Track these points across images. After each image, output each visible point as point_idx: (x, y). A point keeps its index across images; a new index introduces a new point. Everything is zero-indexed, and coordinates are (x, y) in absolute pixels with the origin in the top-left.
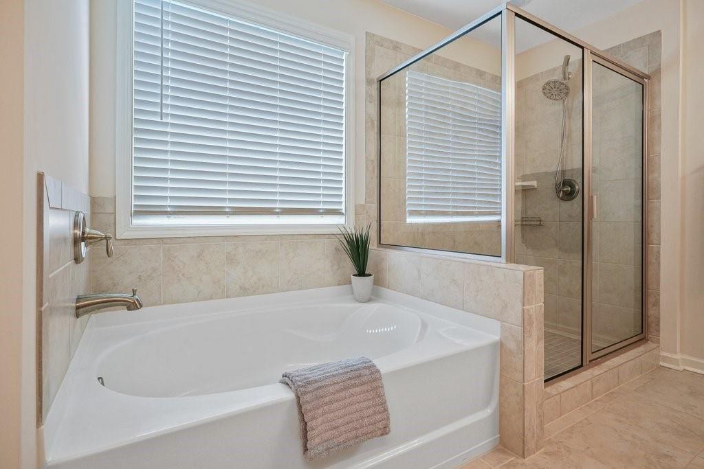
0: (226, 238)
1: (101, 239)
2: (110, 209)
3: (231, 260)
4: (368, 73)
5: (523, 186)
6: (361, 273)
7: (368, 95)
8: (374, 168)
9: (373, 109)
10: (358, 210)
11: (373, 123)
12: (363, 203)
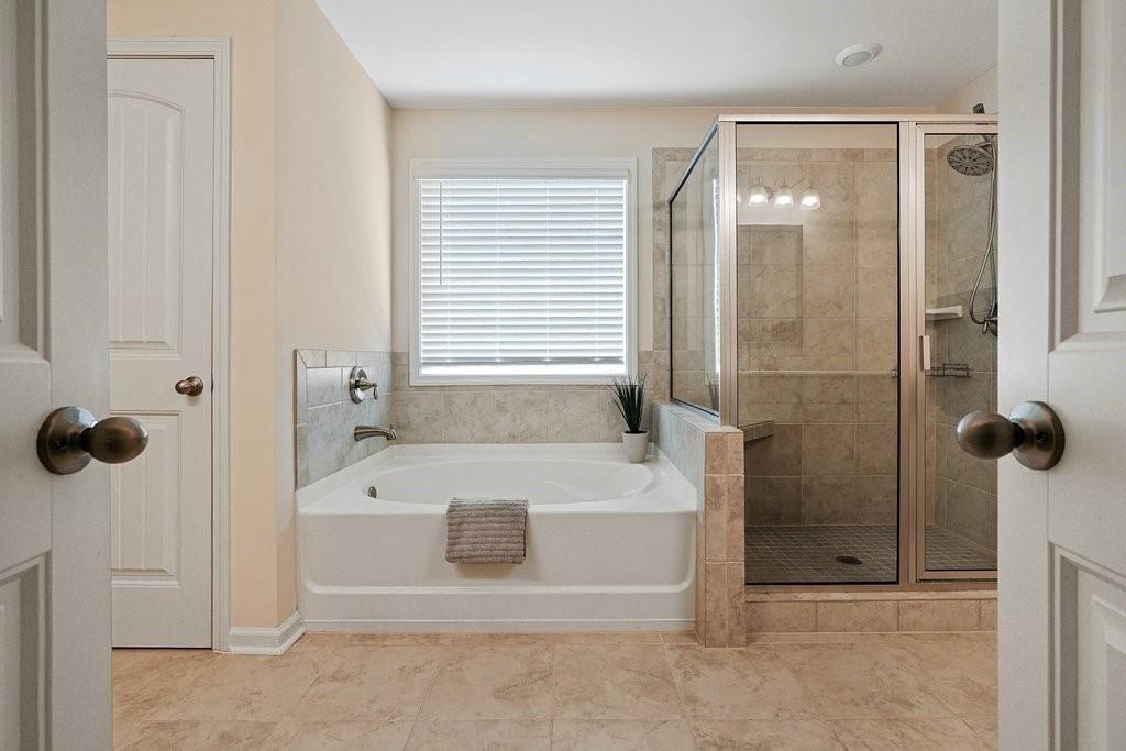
0: (496, 386)
1: (370, 386)
2: (405, 362)
3: (501, 408)
4: (656, 195)
5: (936, 315)
6: (634, 430)
7: (657, 223)
8: (665, 307)
9: (663, 239)
10: (641, 359)
11: (663, 253)
12: (651, 349)
